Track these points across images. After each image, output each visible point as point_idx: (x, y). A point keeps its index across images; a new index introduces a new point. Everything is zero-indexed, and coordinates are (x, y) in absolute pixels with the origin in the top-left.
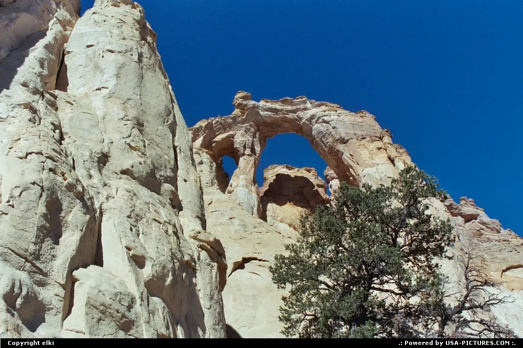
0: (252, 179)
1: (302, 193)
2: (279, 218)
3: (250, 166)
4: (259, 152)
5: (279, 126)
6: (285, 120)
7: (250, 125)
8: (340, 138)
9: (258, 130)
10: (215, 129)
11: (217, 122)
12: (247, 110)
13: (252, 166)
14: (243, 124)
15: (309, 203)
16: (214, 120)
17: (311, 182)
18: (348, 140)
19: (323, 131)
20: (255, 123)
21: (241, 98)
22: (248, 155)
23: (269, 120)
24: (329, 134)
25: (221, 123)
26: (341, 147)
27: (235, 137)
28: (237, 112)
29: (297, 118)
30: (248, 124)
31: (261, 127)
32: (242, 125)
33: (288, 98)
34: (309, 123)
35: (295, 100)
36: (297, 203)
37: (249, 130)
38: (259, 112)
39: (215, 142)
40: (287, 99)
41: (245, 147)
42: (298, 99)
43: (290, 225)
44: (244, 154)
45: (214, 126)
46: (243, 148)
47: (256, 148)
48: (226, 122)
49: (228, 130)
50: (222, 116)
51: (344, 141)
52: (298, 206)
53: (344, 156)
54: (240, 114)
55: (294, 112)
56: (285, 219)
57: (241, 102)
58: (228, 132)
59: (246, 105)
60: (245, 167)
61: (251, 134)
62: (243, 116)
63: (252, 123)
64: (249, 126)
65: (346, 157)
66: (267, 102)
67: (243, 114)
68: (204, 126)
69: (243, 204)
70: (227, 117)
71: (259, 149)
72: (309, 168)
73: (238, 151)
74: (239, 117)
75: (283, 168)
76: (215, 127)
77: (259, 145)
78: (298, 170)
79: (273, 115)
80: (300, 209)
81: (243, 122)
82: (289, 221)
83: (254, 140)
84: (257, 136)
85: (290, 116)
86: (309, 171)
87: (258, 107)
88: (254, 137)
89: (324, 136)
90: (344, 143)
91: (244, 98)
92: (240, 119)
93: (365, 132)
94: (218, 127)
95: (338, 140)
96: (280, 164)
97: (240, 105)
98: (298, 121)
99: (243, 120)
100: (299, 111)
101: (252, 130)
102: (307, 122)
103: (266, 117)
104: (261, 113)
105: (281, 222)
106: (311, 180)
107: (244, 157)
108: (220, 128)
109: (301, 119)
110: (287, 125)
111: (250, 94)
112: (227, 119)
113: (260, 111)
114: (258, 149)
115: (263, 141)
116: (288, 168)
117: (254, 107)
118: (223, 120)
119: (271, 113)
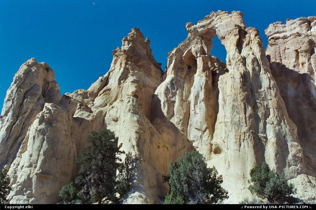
0: (202, 70)
3: (201, 62)
4: (207, 51)
8: (222, 36)
9: (202, 39)
10: (182, 50)
11: (182, 45)
12: (192, 32)
14: (194, 40)
16: (180, 45)
18: (225, 36)
20: (199, 37)
21: (187, 27)
23: (203, 33)
25: (184, 45)
26: (223, 42)
27: (192, 49)
28: (189, 35)
29: (212, 27)
30: (196, 39)
32: (194, 41)
35: (210, 16)
37: (198, 41)
38: (197, 30)
39: (183, 57)
40: (207, 17)
42: (211, 14)
45: (181, 48)
46: (196, 55)
47: (204, 49)
48: (186, 43)
49: (188, 47)
50: (183, 41)
51: (223, 38)
55: (210, 23)
57: (189, 29)
59: (191, 30)
61: (200, 43)
64: (197, 39)
66: (200, 23)
67: (192, 34)
68: (174, 53)
70: (185, 40)
73: (194, 57)
74: (191, 37)
77: (206, 47)
79: (204, 29)
83: (203, 45)
84: (203, 42)
85: (210, 26)
88: (202, 44)
91: (189, 26)
94: (183, 48)
97: (189, 31)
99: (193, 38)
101: (199, 41)
103: (201, 31)
107: (198, 58)
108: (184, 48)
111: (191, 23)
112: (186, 41)
113: (198, 29)
114: (206, 49)
117: (195, 29)
118: (184, 43)
119: (203, 28)
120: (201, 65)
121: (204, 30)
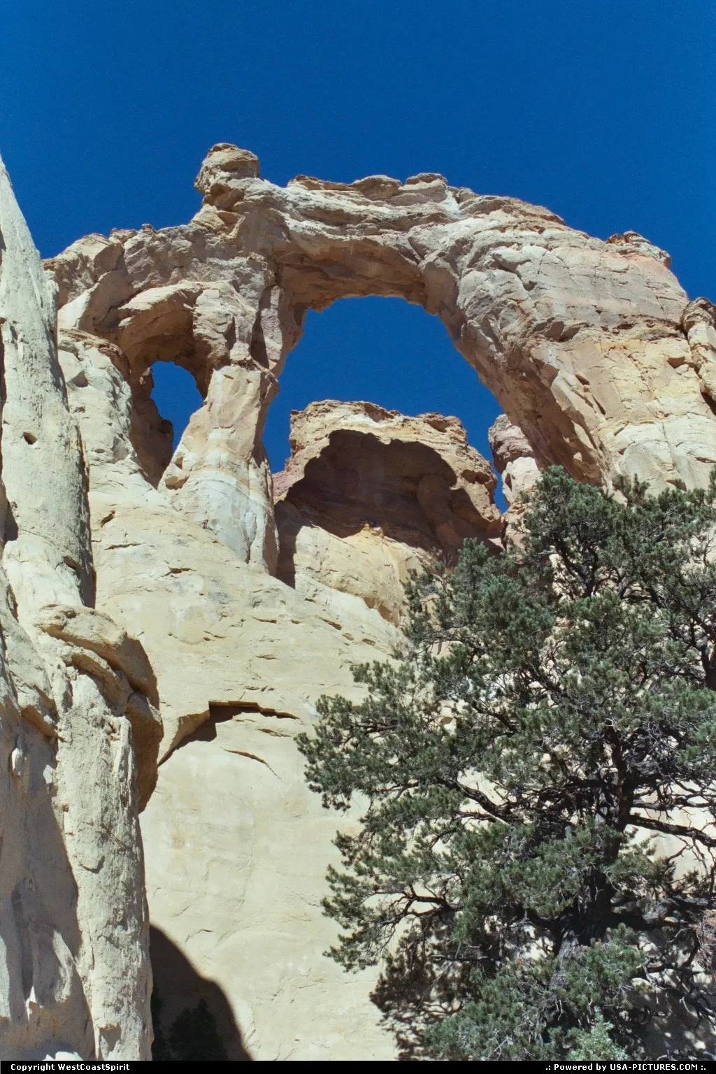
0: (251, 446)
1: (411, 498)
2: (335, 577)
3: (247, 399)
4: (277, 357)
5: (349, 272)
6: (368, 252)
7: (252, 263)
8: (549, 321)
9: (278, 281)
10: (130, 271)
11: (140, 245)
12: (241, 210)
13: (253, 401)
14: (228, 255)
15: (434, 532)
16: (130, 240)
17: (445, 464)
18: (574, 331)
19: (492, 294)
20: (268, 258)
21: (224, 168)
22: (241, 363)
23: (315, 251)
24: (513, 307)
25: (151, 251)
26: (549, 352)
27: (200, 299)
28: (207, 214)
29: (409, 247)
30: (245, 260)
31: (287, 273)
32: (224, 263)
33: (384, 178)
34: (447, 265)
35: (407, 187)
36: (395, 531)
37: (246, 279)
38: (283, 219)
39: (129, 313)
40: (380, 181)
41: (230, 337)
42: (415, 182)
43: (370, 602)
44: (226, 361)
45: (128, 257)
46: (224, 341)
47: (267, 340)
48: (169, 247)
49: (174, 274)
50: (156, 226)
51: (560, 333)
52: (399, 540)
53: (558, 382)
54: (219, 222)
55: (400, 225)
56: (353, 581)
57: (223, 182)
58: (176, 281)
59: (240, 195)
60: (229, 405)
61: (253, 293)
62: (228, 232)
63: (259, 258)
64: (249, 264)
65: (565, 386)
66: (311, 187)
67: (229, 223)
68: (92, 257)
69: (218, 527)
70: (174, 230)
71: (279, 347)
72: (439, 417)
73: (209, 349)
74: (216, 233)
75: (356, 412)
76: (131, 263)
77: (278, 334)
78: (405, 420)
79: (330, 231)
80: (403, 549)
81: (230, 250)
82: (367, 589)
83: (264, 312)
84: (274, 299)
85: (389, 238)
86: (440, 427)
87: (281, 203)
88: (264, 303)
89: (495, 313)
90: (563, 339)
91: (235, 168)
92: (217, 239)
93: (634, 305)
94: (142, 262)
95: (540, 327)
96: (343, 399)
97: (219, 190)
98: (412, 257)
99: (229, 243)
100: (417, 223)
101: (258, 279)
102: (441, 263)
103: (304, 237)
104: (291, 223)
105: (342, 590)
106: (445, 457)
107: (226, 370)
108: (148, 268)
109: (422, 251)
110: (374, 269)
111: (256, 158)
112: (174, 237)
113: (287, 216)
114: (274, 344)
115: (292, 317)
116: (370, 411)
117: (269, 202)
118: (161, 239)
119: (323, 225)
120: (245, 413)
121: (330, 236)
